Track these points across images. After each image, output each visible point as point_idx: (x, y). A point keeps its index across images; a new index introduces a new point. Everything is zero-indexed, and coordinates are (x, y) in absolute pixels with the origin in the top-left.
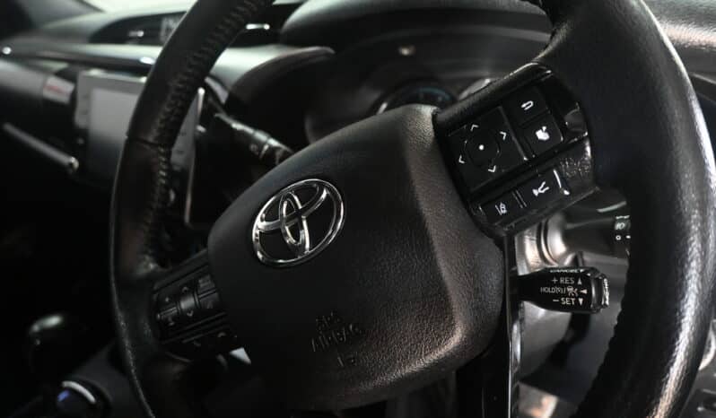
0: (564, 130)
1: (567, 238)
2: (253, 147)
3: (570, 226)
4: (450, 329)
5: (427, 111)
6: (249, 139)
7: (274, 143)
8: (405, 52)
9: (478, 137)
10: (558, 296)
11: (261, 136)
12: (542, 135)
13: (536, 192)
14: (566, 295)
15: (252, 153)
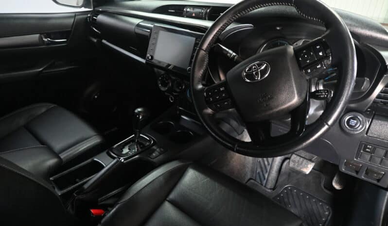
0: (326, 54)
1: (324, 86)
2: (228, 55)
3: (325, 83)
4: (294, 98)
5: (292, 47)
6: (228, 52)
7: (234, 54)
8: (278, 28)
9: (305, 54)
10: (320, 95)
11: (231, 52)
12: (321, 54)
13: (318, 67)
14: (322, 95)
15: (228, 56)
